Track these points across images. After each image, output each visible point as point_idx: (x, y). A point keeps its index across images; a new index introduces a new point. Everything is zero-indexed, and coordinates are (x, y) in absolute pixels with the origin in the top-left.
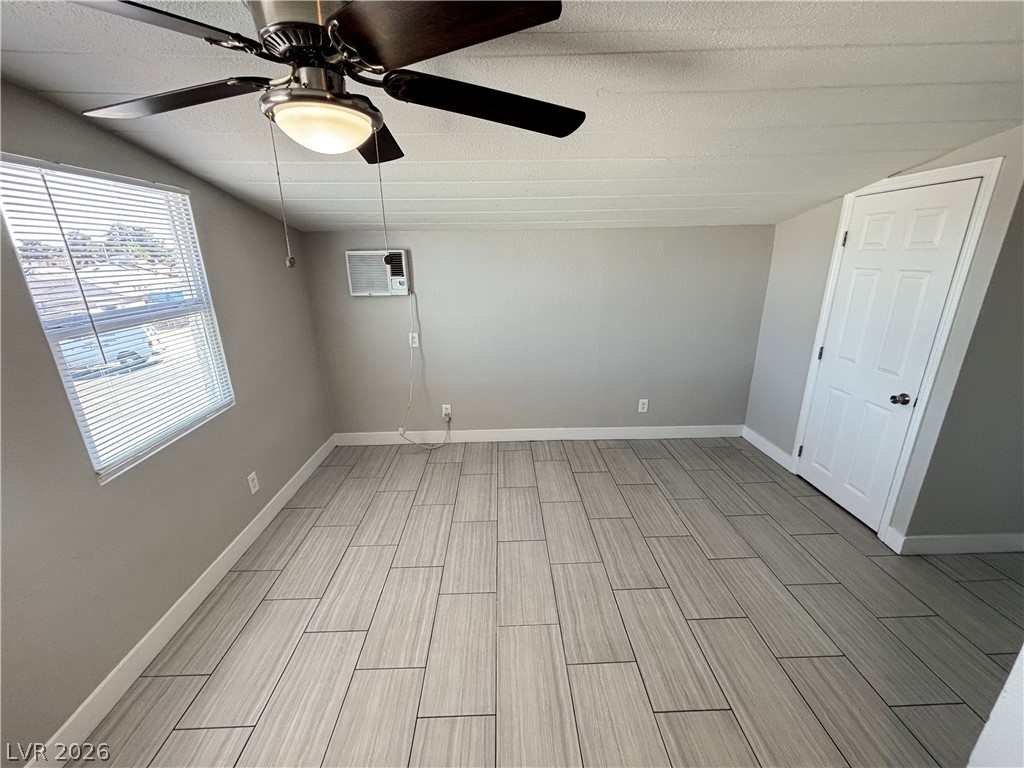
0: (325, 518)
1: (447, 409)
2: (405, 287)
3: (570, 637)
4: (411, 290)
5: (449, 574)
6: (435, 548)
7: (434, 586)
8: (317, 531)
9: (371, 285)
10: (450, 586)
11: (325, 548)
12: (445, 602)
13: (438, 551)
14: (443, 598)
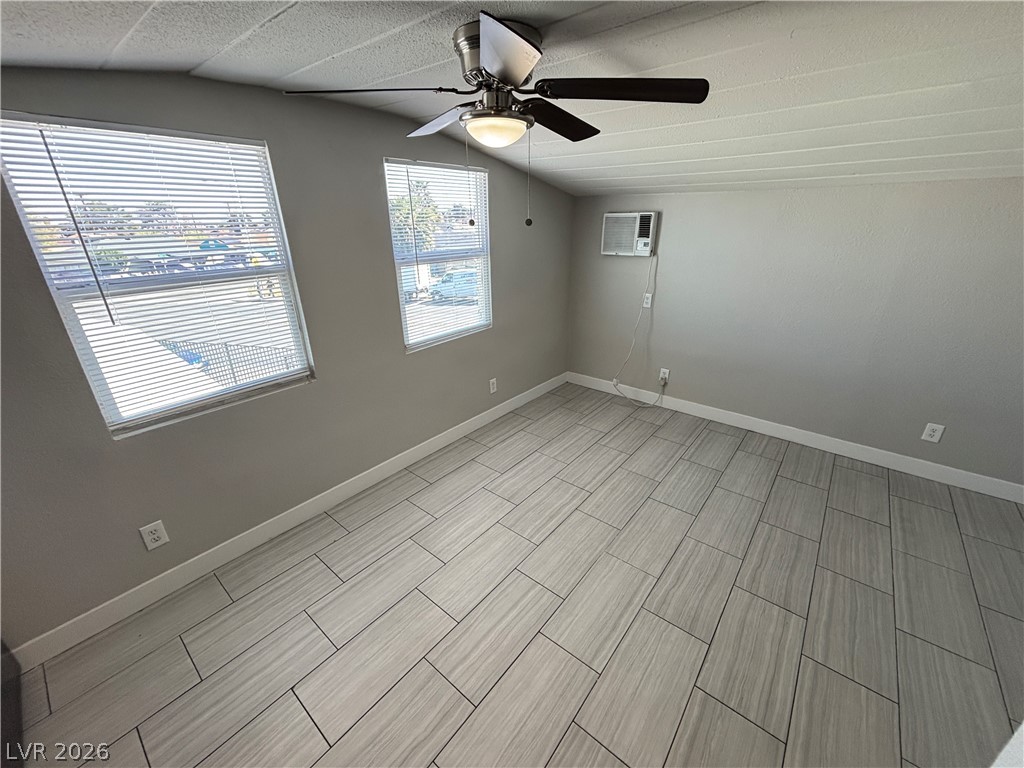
0: (533, 427)
1: (664, 373)
2: (648, 249)
3: (660, 592)
4: (654, 252)
5: (593, 500)
6: (594, 478)
7: (576, 502)
8: (522, 433)
9: (619, 246)
10: (588, 508)
11: (521, 446)
12: (577, 516)
13: (594, 482)
14: (577, 512)
